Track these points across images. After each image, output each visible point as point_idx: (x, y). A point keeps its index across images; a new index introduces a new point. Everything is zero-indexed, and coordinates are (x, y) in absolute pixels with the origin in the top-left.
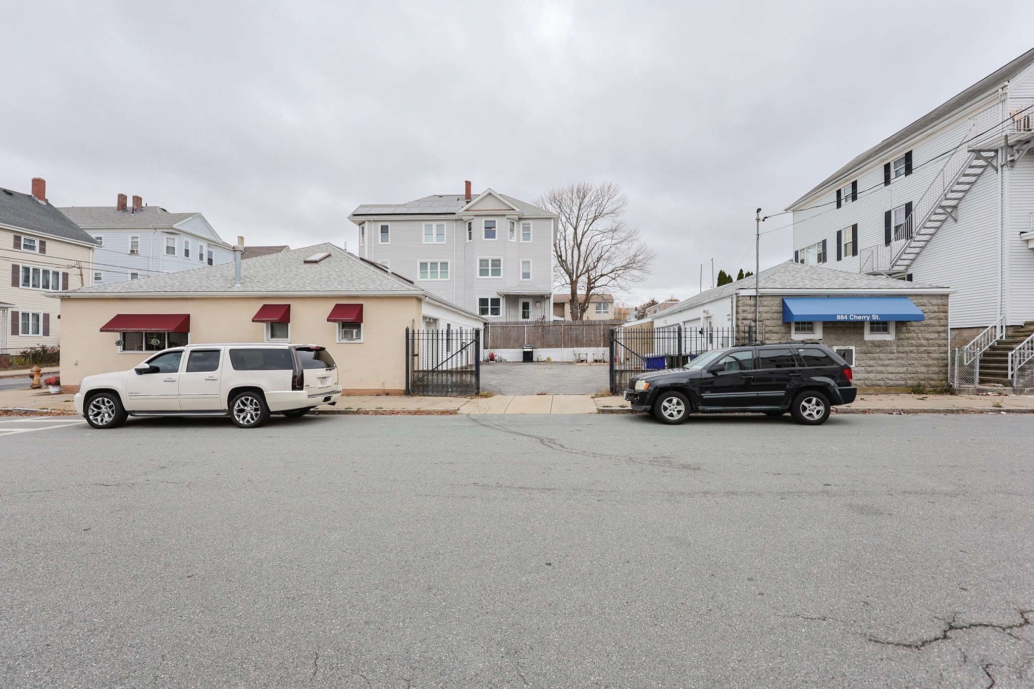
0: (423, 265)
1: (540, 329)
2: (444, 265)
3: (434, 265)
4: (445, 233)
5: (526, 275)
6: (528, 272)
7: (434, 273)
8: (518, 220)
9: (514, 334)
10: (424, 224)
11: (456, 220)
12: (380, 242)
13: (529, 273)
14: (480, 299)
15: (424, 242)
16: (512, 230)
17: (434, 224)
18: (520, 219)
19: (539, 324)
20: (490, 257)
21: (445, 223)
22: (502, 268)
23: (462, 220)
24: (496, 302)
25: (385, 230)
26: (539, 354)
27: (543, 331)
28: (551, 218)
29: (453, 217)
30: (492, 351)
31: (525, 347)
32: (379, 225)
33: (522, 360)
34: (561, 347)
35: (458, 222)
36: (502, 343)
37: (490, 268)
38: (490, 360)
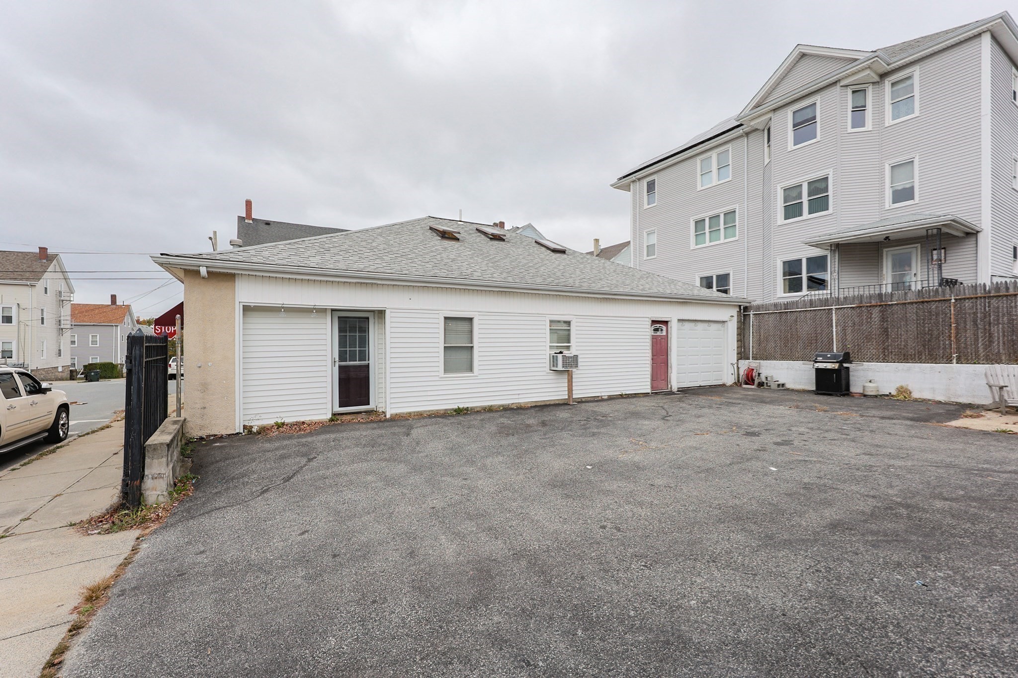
0: (699, 223)
1: (876, 313)
2: (730, 215)
3: (715, 218)
4: (730, 163)
5: (903, 195)
6: (908, 186)
7: (714, 231)
8: (877, 79)
9: (805, 329)
10: (698, 160)
11: (747, 134)
12: (646, 206)
13: (912, 188)
14: (784, 263)
15: (699, 188)
16: (859, 110)
17: (714, 154)
18: (883, 76)
19: (873, 303)
20: (804, 178)
21: (729, 146)
22: (830, 193)
23: (757, 130)
24: (817, 263)
25: (651, 187)
26: (870, 375)
27: (883, 319)
28: (979, 35)
29: (739, 131)
30: (752, 363)
31: (820, 359)
32: (645, 183)
33: (814, 389)
34: (949, 361)
35: (751, 136)
36: (778, 349)
37: (805, 199)
38: (747, 384)
